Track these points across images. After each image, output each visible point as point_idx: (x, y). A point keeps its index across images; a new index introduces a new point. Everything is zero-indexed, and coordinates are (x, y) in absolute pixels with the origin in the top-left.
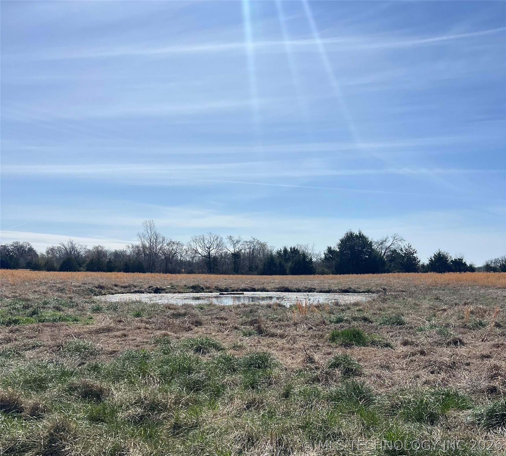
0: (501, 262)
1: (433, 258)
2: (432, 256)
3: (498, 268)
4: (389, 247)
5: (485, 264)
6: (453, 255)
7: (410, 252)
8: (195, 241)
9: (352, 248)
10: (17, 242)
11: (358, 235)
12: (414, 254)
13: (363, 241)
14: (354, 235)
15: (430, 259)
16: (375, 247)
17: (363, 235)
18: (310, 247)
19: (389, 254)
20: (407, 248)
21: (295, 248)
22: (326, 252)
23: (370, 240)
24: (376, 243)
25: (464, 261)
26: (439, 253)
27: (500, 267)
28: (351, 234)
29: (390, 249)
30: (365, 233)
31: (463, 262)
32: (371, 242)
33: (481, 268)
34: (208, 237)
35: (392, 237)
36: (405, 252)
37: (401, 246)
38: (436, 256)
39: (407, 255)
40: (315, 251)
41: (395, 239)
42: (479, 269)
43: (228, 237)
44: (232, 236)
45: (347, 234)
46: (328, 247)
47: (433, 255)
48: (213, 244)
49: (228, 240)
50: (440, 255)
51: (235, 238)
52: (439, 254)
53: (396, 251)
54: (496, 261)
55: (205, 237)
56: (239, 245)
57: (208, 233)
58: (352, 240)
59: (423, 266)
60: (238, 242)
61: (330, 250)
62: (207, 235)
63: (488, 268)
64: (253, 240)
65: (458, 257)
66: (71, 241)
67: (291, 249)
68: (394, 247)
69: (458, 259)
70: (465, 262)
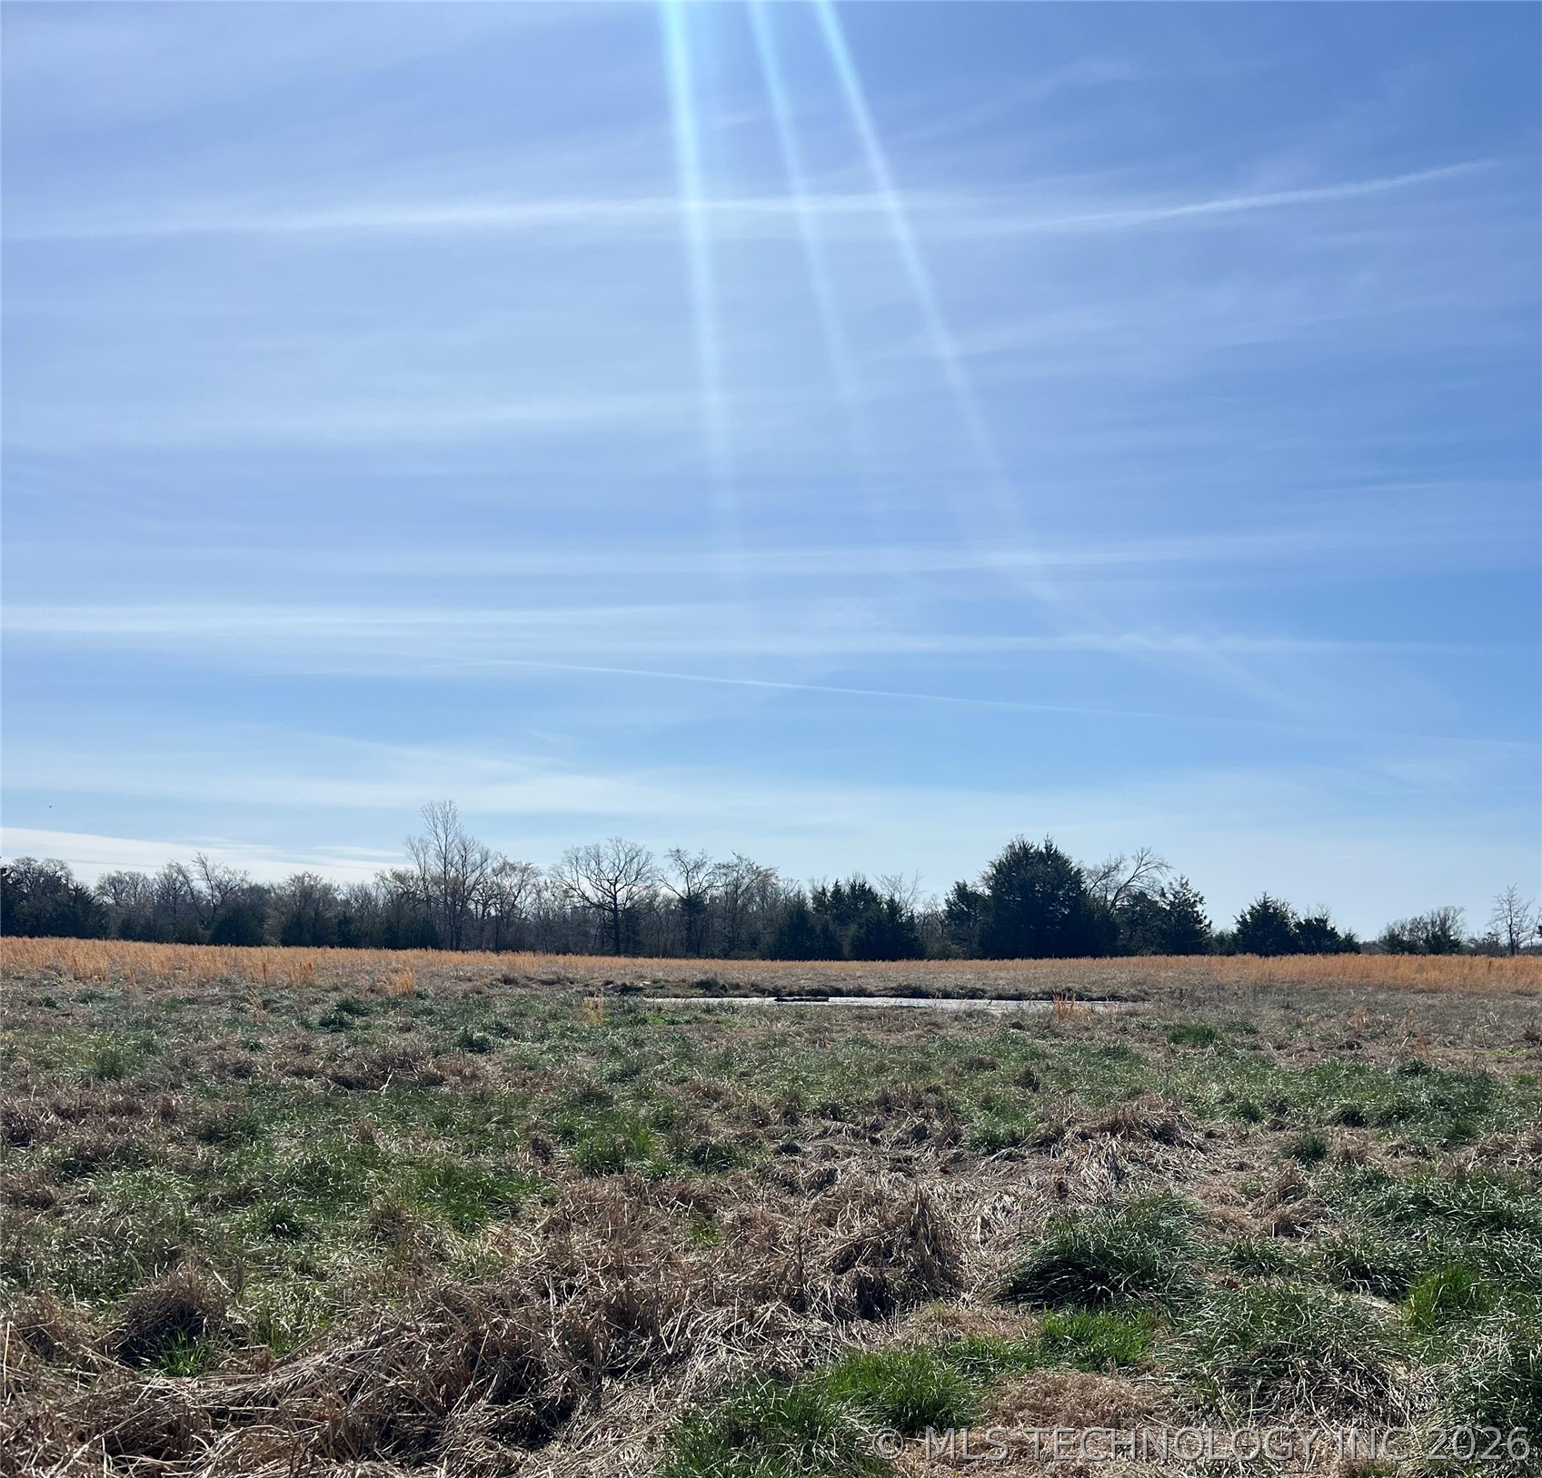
0: (1429, 927)
1: (1248, 917)
2: (1246, 912)
3: (1421, 946)
4: (1125, 885)
5: (1385, 933)
6: (1300, 909)
7: (1186, 900)
8: (575, 861)
9: (1026, 888)
10: (28, 859)
11: (1044, 850)
12: (1198, 904)
13: (1056, 868)
14: (1032, 851)
15: (1241, 920)
16: (1088, 883)
17: (1056, 851)
18: (907, 882)
19: (1126, 903)
20: (1178, 889)
21: (864, 886)
22: (951, 897)
23: (1075, 864)
24: (1091, 873)
25: (1330, 926)
26: (1265, 903)
27: (1427, 941)
28: (1025, 849)
29: (1129, 890)
30: (1063, 849)
31: (1329, 928)
32: (1079, 870)
33: (1374, 943)
34: (611, 852)
35: (1134, 857)
36: (1173, 900)
37: (1161, 883)
38: (1258, 911)
39: (1179, 906)
40: (920, 893)
41: (1143, 862)
42: (1369, 948)
43: (671, 851)
44: (682, 849)
45: (1012, 847)
46: (957, 883)
47: (1247, 909)
48: (624, 872)
49: (671, 860)
50: (1268, 908)
51: (692, 856)
52: (1265, 906)
53: (1145, 895)
54: (1417, 925)
55: (600, 850)
56: (701, 876)
57: (611, 841)
58: (1027, 865)
59: (1221, 938)
60: (698, 866)
61: (962, 891)
62: (609, 844)
63: (1394, 944)
64: (736, 861)
65: (1315, 914)
66: (203, 857)
67: (853, 887)
68: (1141, 885)
69: (1316, 919)
70: (1333, 929)
